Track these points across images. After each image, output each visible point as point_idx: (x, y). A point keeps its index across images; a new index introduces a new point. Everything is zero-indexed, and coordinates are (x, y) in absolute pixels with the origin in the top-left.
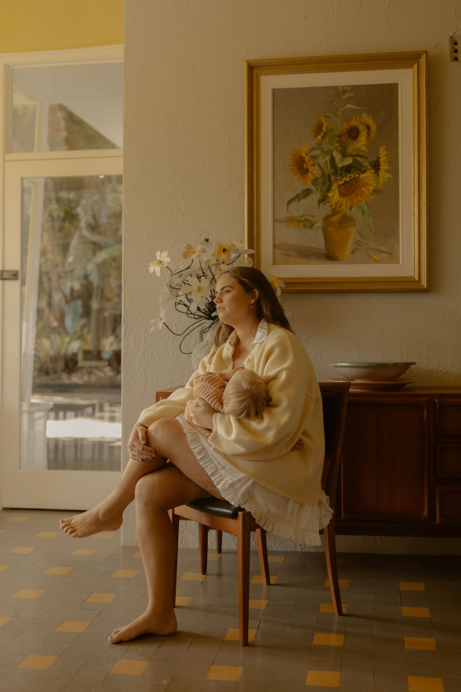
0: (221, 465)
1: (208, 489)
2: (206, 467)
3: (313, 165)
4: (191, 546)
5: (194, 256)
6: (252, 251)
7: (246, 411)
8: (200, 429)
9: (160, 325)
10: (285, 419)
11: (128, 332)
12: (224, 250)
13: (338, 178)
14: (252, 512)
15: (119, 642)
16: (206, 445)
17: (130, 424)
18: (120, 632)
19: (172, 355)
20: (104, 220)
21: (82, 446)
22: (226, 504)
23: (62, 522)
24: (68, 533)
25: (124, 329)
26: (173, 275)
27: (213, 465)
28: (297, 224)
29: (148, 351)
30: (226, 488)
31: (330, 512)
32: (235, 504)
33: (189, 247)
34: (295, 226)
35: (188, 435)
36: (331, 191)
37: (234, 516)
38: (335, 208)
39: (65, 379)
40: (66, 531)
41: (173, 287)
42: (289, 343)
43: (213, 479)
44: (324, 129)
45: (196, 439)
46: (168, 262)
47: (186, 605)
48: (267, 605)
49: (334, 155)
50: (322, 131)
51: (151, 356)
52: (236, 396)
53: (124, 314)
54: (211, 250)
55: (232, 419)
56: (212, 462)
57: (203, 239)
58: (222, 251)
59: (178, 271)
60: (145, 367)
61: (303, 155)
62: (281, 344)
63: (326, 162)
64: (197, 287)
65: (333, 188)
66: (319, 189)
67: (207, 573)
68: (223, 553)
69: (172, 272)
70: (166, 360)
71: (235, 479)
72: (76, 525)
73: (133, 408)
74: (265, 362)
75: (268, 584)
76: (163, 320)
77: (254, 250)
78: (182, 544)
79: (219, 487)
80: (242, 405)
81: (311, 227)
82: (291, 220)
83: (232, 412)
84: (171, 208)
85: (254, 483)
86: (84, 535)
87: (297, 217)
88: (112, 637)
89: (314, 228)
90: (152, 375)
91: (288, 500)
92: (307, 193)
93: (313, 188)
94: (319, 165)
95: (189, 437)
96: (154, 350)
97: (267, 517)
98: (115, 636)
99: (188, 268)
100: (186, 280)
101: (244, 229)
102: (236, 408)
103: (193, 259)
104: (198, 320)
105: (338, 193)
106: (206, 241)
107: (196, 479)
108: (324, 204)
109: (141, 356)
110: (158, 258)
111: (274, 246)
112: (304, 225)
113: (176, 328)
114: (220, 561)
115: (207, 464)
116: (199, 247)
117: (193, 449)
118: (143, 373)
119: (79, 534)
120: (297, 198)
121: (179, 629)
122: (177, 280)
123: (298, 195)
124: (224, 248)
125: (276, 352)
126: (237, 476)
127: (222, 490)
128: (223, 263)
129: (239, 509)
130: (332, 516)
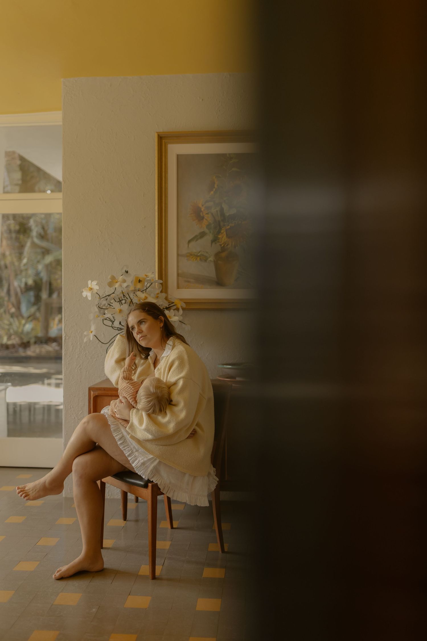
0: (135, 448)
1: (127, 466)
2: (124, 450)
3: (208, 214)
4: (116, 497)
5: (117, 285)
6: (161, 282)
7: (153, 408)
8: (121, 421)
9: (91, 337)
10: (183, 415)
11: (67, 338)
12: (140, 281)
13: (226, 224)
14: (159, 484)
15: (61, 578)
16: (125, 433)
17: (70, 407)
18: (62, 571)
19: (101, 355)
20: (50, 231)
21: (35, 409)
22: (140, 478)
23: (18, 488)
24: (22, 497)
25: (64, 336)
26: (101, 299)
27: (130, 448)
28: (194, 258)
29: (83, 353)
30: (138, 466)
31: (216, 480)
32: (145, 477)
33: (113, 278)
34: (193, 259)
35: (112, 426)
36: (220, 234)
37: (146, 486)
38: (224, 246)
39: (22, 353)
40: (21, 496)
41: (101, 308)
42: (186, 357)
43: (129, 459)
44: (216, 186)
45: (118, 429)
46: (97, 290)
47: (111, 546)
48: (171, 545)
49: (223, 206)
50: (215, 187)
51: (85, 356)
52: (145, 398)
53: (64, 325)
54: (129, 280)
55: (144, 414)
56: (129, 446)
57: (124, 271)
58: (138, 282)
59: (104, 296)
60: (81, 365)
61: (200, 206)
62: (180, 358)
63: (217, 211)
64: (119, 310)
65: (222, 231)
66: (212, 232)
67: (127, 520)
68: (140, 502)
69: (100, 297)
70: (96, 360)
71: (145, 459)
72: (28, 491)
73: (71, 395)
74: (168, 371)
75: (172, 528)
76: (93, 333)
77: (163, 280)
78: (109, 495)
79: (133, 465)
80: (150, 403)
81: (206, 261)
82: (191, 255)
83: (144, 409)
84: (99, 244)
85: (160, 462)
86: (35, 499)
87: (195, 253)
88: (55, 575)
89: (208, 261)
90: (86, 371)
91: (185, 474)
92: (202, 235)
93: (207, 231)
94: (212, 214)
95: (112, 428)
96: (87, 352)
97: (169, 487)
98: (57, 575)
99: (114, 293)
100: (111, 303)
101: (155, 261)
102: (145, 406)
103: (116, 288)
104: (120, 332)
105: (225, 235)
106: (126, 273)
107: (118, 458)
108: (216, 243)
109: (77, 356)
110: (89, 286)
111: (178, 275)
112: (200, 259)
113: (104, 335)
114: (137, 507)
115: (125, 448)
116: (120, 278)
117: (116, 436)
118: (79, 369)
119: (31, 498)
120: (195, 238)
121: (105, 566)
122: (104, 302)
123: (196, 236)
124: (140, 280)
125: (176, 364)
126: (147, 457)
127: (136, 467)
128: (139, 291)
129: (149, 481)
130: (217, 483)
